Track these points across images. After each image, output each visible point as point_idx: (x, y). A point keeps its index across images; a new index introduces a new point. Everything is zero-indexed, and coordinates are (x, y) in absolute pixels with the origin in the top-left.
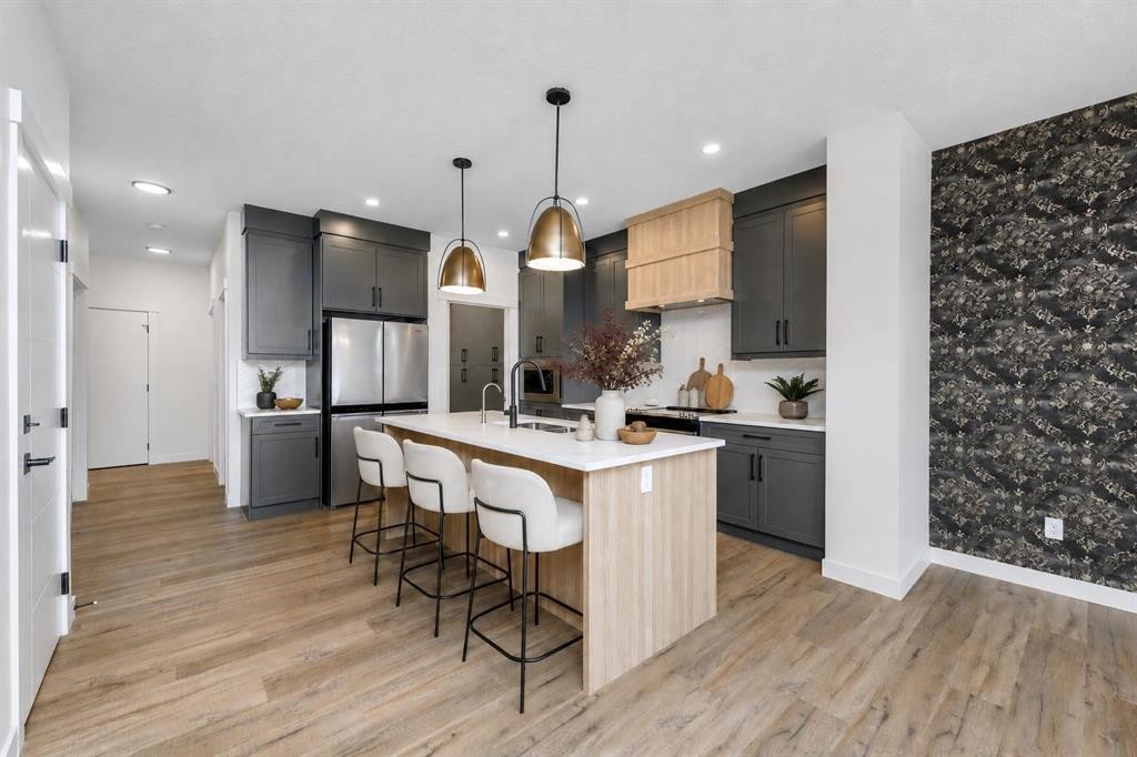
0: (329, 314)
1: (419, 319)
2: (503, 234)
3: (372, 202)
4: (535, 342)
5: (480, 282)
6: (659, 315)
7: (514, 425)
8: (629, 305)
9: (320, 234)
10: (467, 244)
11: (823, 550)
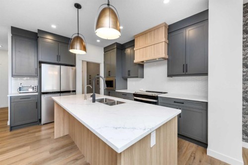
0: (40, 63)
1: (74, 66)
2: (98, 41)
3: (54, 26)
4: (108, 73)
5: (84, 49)
6: (143, 65)
7: (94, 101)
8: (135, 61)
9: (38, 37)
10: (80, 35)
11: (207, 145)
